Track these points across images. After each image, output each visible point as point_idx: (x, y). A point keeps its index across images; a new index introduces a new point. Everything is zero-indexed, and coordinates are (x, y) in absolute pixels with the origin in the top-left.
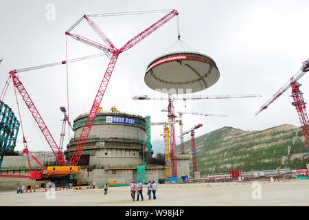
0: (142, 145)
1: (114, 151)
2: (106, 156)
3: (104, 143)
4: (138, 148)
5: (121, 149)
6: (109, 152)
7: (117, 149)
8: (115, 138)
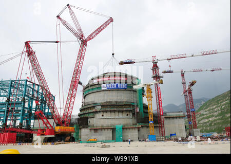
0: (134, 106)
1: (109, 113)
2: (103, 117)
3: (100, 107)
4: (129, 109)
5: (114, 111)
6: (105, 114)
7: (111, 111)
8: (110, 102)
